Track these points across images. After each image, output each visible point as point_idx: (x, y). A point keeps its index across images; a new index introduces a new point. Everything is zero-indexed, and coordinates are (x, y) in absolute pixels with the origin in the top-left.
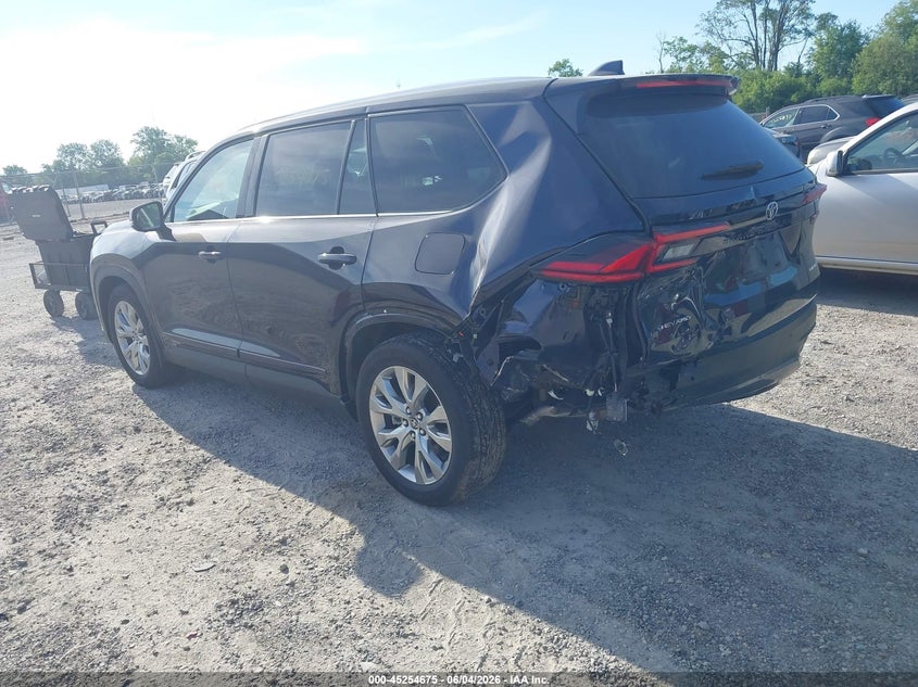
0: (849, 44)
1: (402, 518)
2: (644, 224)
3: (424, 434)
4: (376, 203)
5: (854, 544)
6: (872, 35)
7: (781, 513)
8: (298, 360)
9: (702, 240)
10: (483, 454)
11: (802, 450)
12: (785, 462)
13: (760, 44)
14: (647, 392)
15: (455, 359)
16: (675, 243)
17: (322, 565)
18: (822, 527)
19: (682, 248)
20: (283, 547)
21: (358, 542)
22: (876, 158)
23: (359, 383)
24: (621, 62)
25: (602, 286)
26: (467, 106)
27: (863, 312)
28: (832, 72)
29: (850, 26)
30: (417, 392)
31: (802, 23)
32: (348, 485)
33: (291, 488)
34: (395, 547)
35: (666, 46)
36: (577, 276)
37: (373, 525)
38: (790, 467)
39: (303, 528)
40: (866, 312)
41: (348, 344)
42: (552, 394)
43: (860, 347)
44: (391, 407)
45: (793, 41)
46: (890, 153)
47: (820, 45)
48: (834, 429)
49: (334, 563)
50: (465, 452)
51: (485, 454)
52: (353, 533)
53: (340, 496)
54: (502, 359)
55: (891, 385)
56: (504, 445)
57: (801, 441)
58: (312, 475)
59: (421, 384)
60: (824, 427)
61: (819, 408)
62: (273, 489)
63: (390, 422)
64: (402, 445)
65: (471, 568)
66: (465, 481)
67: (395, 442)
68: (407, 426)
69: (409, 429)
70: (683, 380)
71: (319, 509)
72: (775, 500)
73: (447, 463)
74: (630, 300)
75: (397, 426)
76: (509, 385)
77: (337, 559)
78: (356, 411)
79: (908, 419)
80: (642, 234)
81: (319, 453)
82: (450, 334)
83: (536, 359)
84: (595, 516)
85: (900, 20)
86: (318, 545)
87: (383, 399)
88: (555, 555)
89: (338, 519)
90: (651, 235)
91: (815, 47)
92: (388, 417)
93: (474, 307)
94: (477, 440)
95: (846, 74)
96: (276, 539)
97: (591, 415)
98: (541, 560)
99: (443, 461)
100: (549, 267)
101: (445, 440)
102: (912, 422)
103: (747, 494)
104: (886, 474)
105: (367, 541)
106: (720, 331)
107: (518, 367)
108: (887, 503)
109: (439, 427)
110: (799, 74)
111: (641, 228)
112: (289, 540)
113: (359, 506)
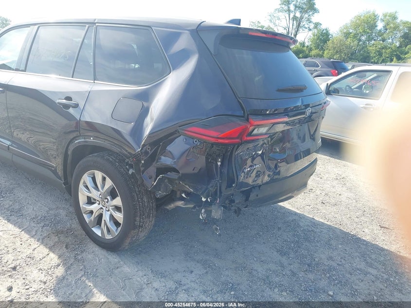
0: (325, 37)
1: (90, 256)
2: (244, 113)
3: (109, 211)
4: (95, 75)
5: (326, 288)
6: (334, 35)
7: (292, 266)
8: (39, 157)
9: (273, 125)
10: (141, 227)
11: (302, 229)
12: (294, 235)
13: (290, 30)
14: (234, 202)
15: (130, 172)
16: (259, 126)
17: (35, 286)
18: (311, 276)
19: (263, 128)
20: (13, 272)
21: (60, 271)
22: (341, 88)
23: (74, 176)
24: (240, 20)
25: (218, 144)
26: (153, 28)
27: (328, 158)
28: (317, 47)
29: (326, 30)
30: (106, 187)
31: (308, 24)
32: (62, 232)
33: (28, 231)
34: (82, 276)
35: (252, 24)
36: (204, 137)
37: (72, 260)
38: (296, 239)
39: (29, 259)
40: (329, 158)
41: (70, 153)
42: (183, 195)
43: (327, 175)
44: (91, 193)
45: (303, 31)
46: (348, 87)
47: (314, 35)
48: (316, 218)
49: (43, 286)
50: (130, 225)
51: (142, 227)
52: (58, 265)
53: (56, 239)
54: (157, 176)
55: (340, 197)
56: (153, 222)
57: (301, 224)
58: (42, 224)
59: (109, 183)
60: (312, 217)
61: (309, 206)
62: (17, 230)
63: (90, 201)
64: (96, 214)
65: (125, 293)
66: (128, 241)
67: (92, 212)
68: (99, 204)
69: (101, 206)
70: (252, 196)
71: (42, 246)
72: (289, 258)
73: (120, 229)
74: (232, 153)
75: (94, 203)
76: (160, 190)
77: (45, 283)
78: (71, 191)
79: (348, 216)
80: (242, 118)
81: (50, 209)
82: (128, 158)
83: (177, 178)
84: (198, 262)
85: (345, 31)
86: (35, 272)
87: (87, 187)
88: (174, 287)
89: (52, 255)
90: (248, 120)
91: (312, 35)
92: (89, 198)
93: (144, 145)
94: (138, 219)
95: (322, 49)
96: (11, 266)
97: (203, 211)
98: (165, 290)
99: (117, 228)
100: (189, 129)
101: (119, 217)
102: (350, 217)
103: (276, 253)
104: (340, 246)
105: (66, 271)
106: (275, 172)
107: (166, 181)
108: (341, 264)
109: (117, 209)
110: (304, 46)
111: (242, 115)
112: (18, 267)
113: (67, 247)
